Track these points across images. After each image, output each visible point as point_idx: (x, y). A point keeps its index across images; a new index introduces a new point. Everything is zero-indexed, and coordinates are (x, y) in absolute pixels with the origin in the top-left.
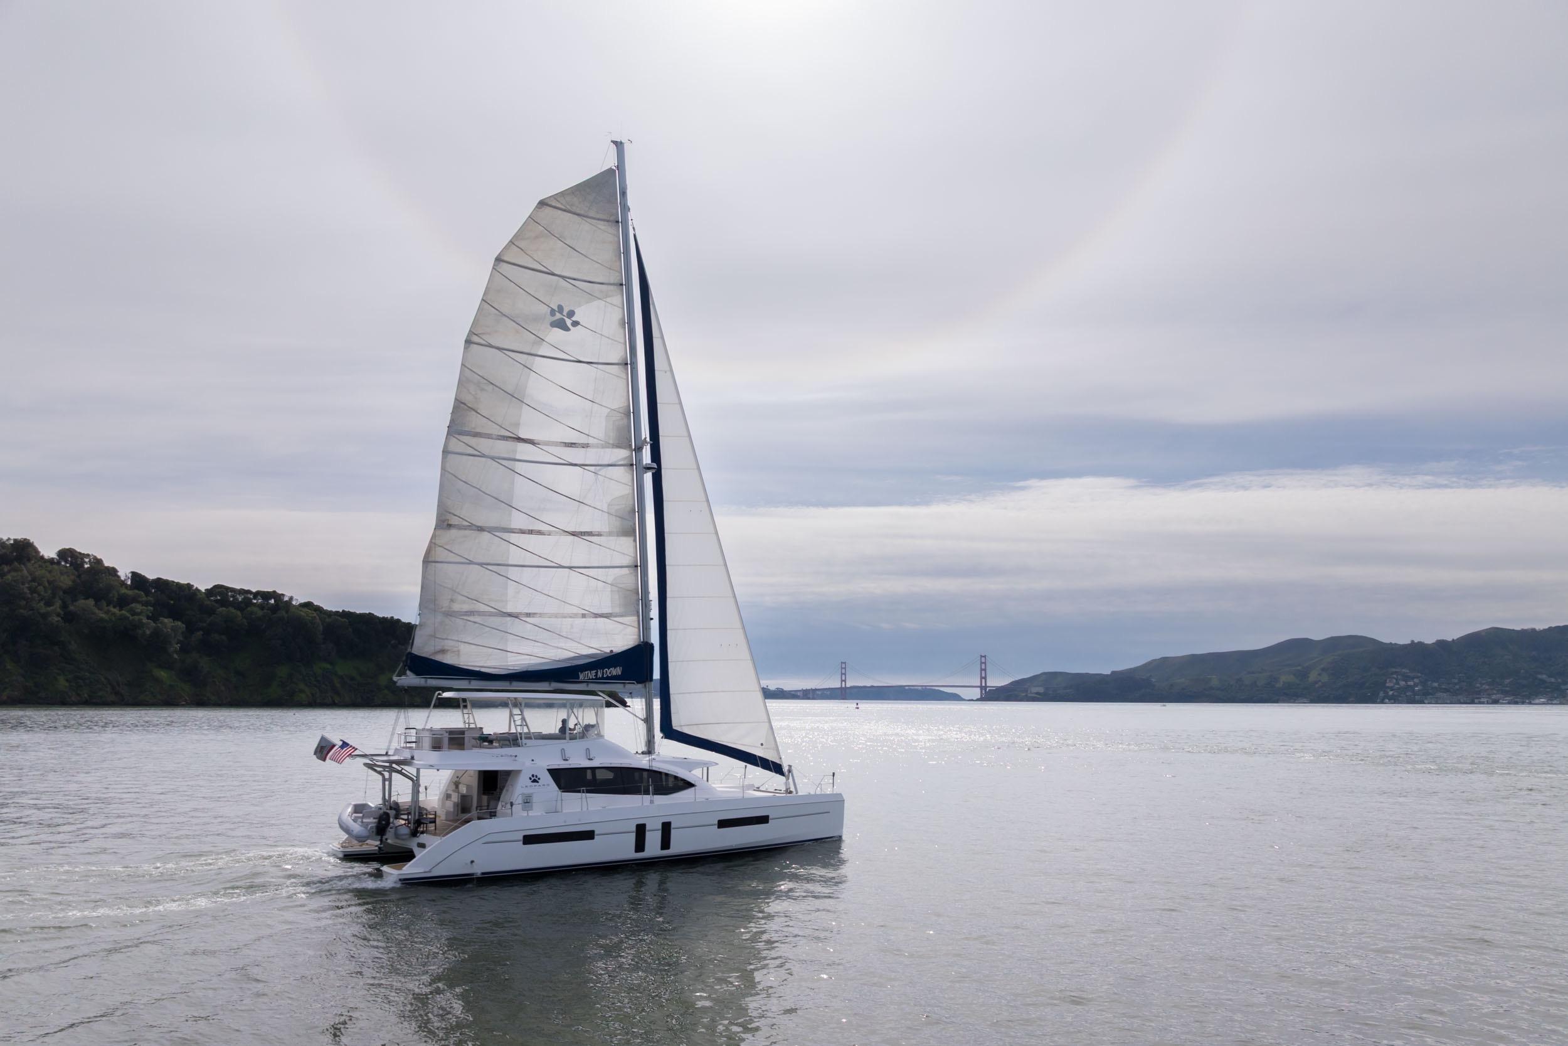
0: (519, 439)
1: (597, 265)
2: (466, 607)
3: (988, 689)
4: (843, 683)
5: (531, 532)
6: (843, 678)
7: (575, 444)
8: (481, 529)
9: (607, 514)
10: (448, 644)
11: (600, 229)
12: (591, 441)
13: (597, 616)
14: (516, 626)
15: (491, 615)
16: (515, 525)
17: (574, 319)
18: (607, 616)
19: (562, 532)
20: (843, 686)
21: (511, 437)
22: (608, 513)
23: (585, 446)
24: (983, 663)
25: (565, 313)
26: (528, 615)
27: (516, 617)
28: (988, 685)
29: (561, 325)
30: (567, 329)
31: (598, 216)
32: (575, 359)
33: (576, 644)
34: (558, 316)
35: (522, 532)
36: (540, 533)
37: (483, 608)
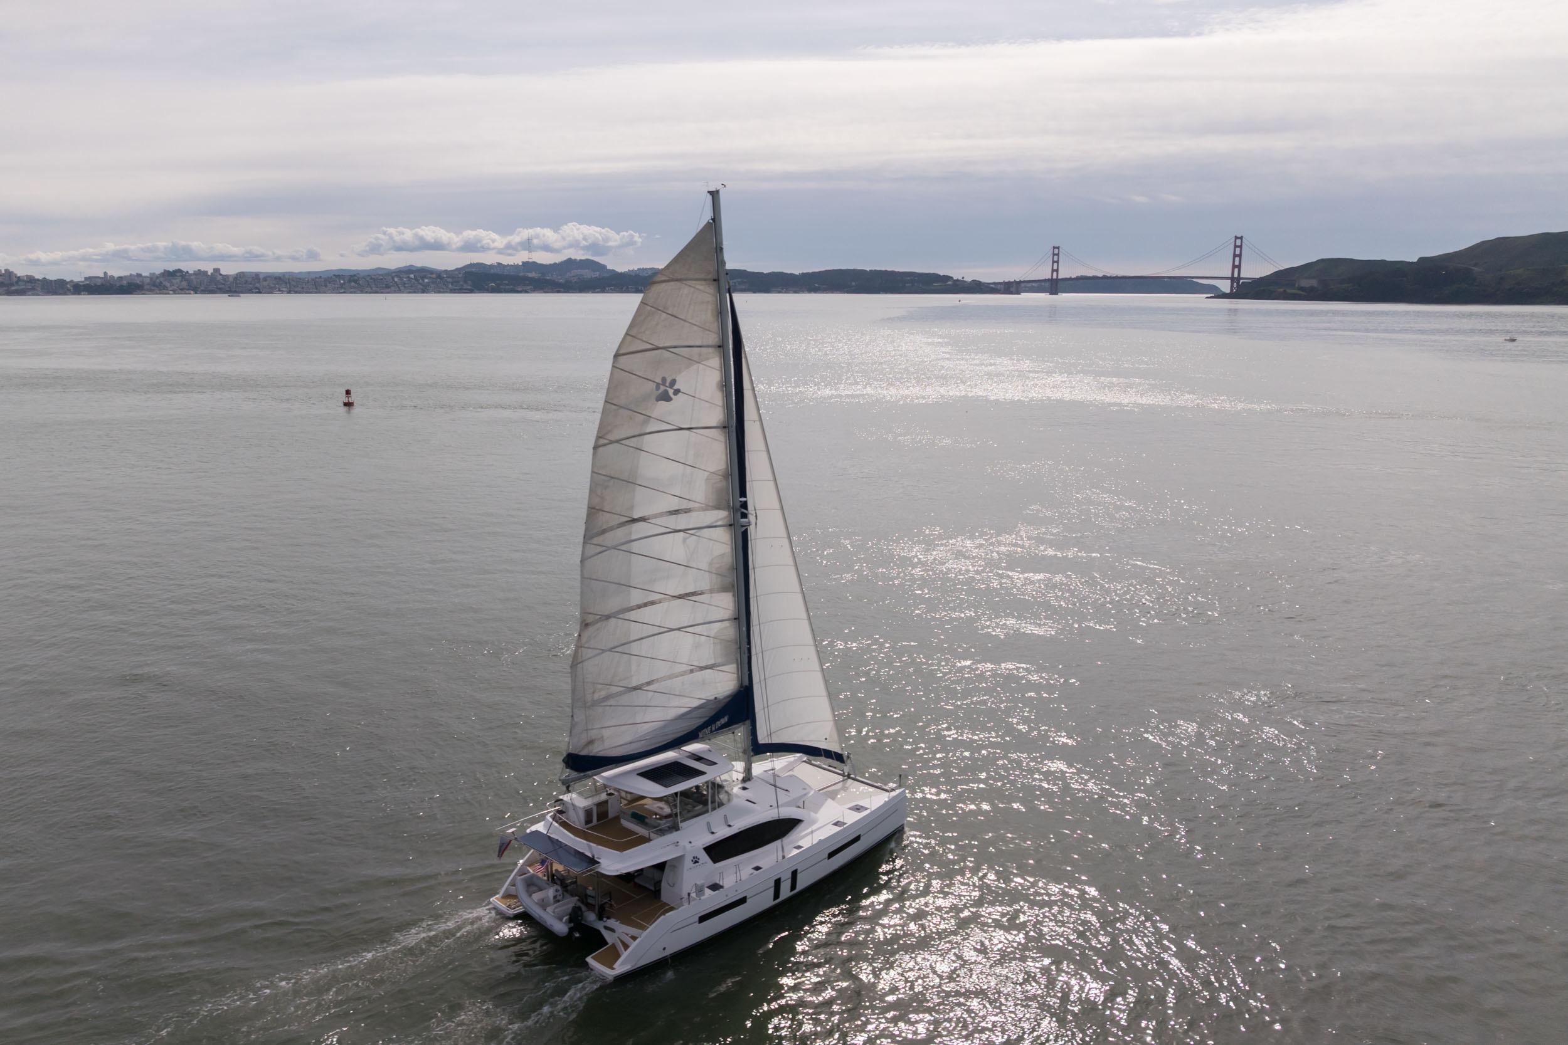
0: (634, 521)
1: (695, 328)
2: (603, 693)
3: (1241, 281)
4: (1055, 273)
5: (646, 605)
6: (1055, 268)
7: (678, 510)
8: (608, 617)
9: (707, 573)
10: (593, 734)
11: (698, 289)
12: (691, 505)
13: (702, 668)
14: (640, 697)
15: (620, 694)
16: (634, 602)
17: (676, 387)
18: (711, 667)
19: (671, 598)
20: (1055, 277)
21: (627, 522)
22: (709, 572)
23: (687, 511)
24: (1238, 247)
25: (667, 385)
26: (649, 683)
27: (640, 689)
28: (1242, 276)
29: (666, 397)
30: (669, 399)
31: (697, 276)
32: (675, 427)
33: (687, 700)
34: (662, 388)
35: (639, 607)
36: (653, 603)
37: (614, 690)
